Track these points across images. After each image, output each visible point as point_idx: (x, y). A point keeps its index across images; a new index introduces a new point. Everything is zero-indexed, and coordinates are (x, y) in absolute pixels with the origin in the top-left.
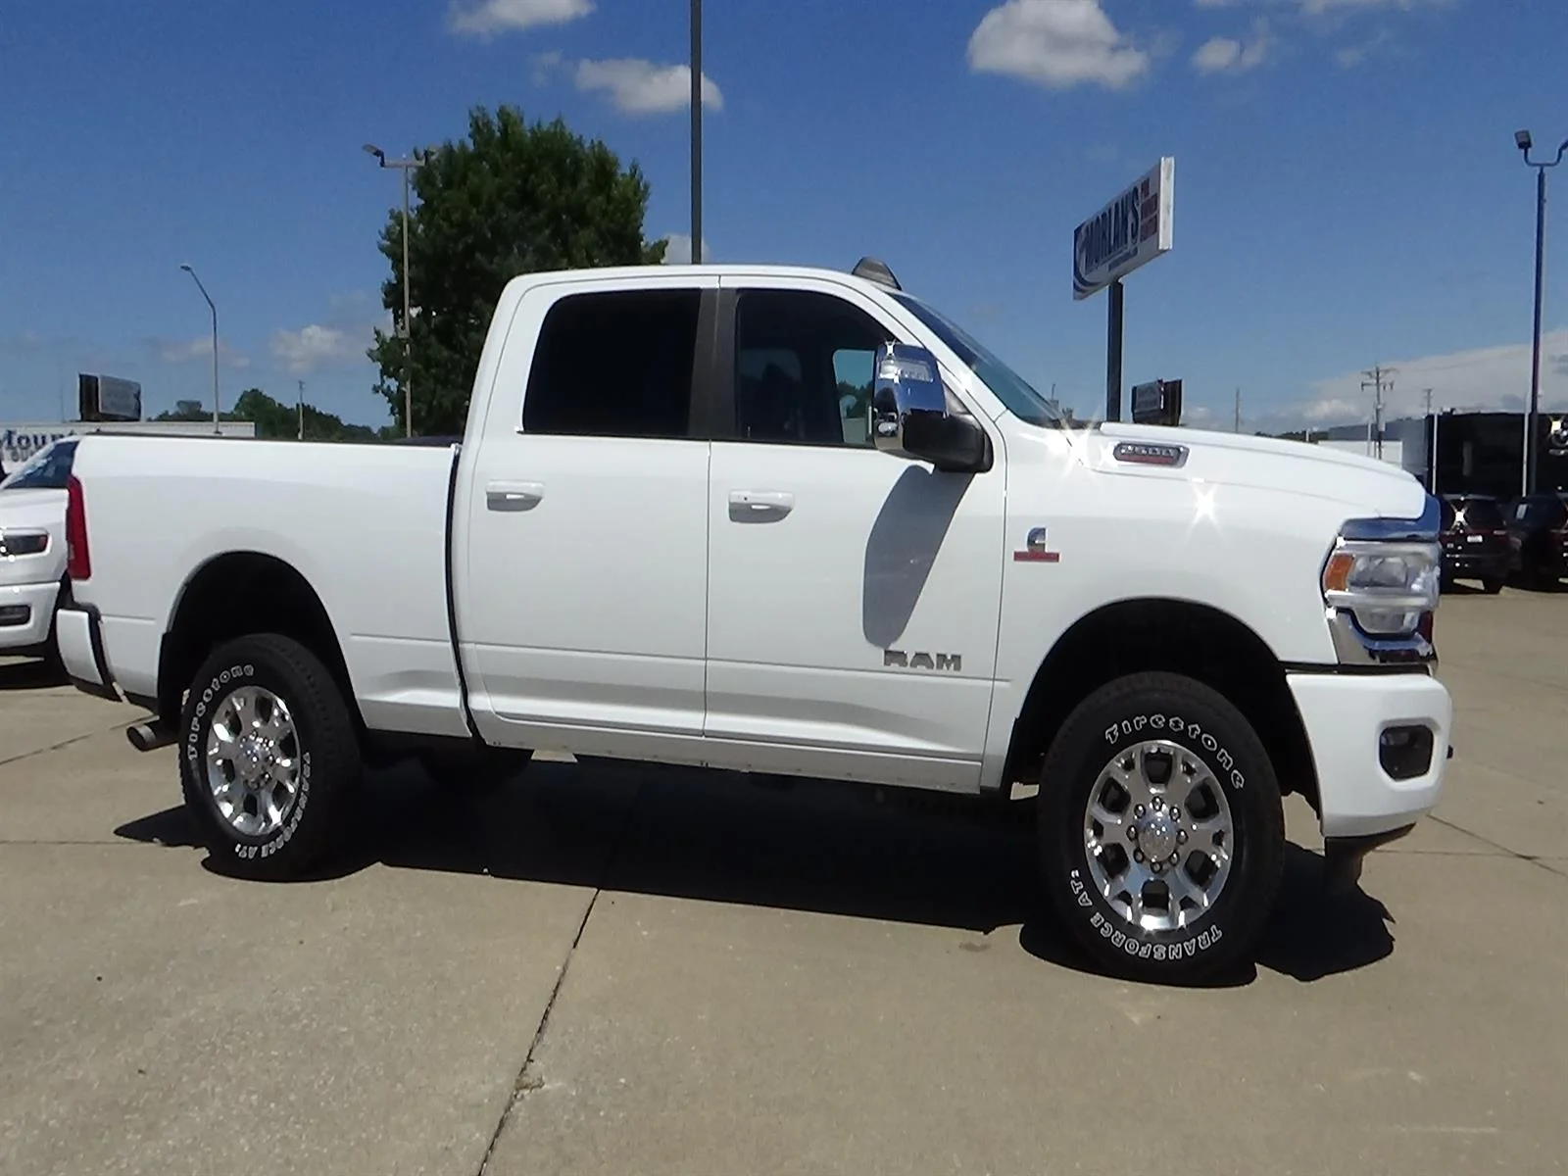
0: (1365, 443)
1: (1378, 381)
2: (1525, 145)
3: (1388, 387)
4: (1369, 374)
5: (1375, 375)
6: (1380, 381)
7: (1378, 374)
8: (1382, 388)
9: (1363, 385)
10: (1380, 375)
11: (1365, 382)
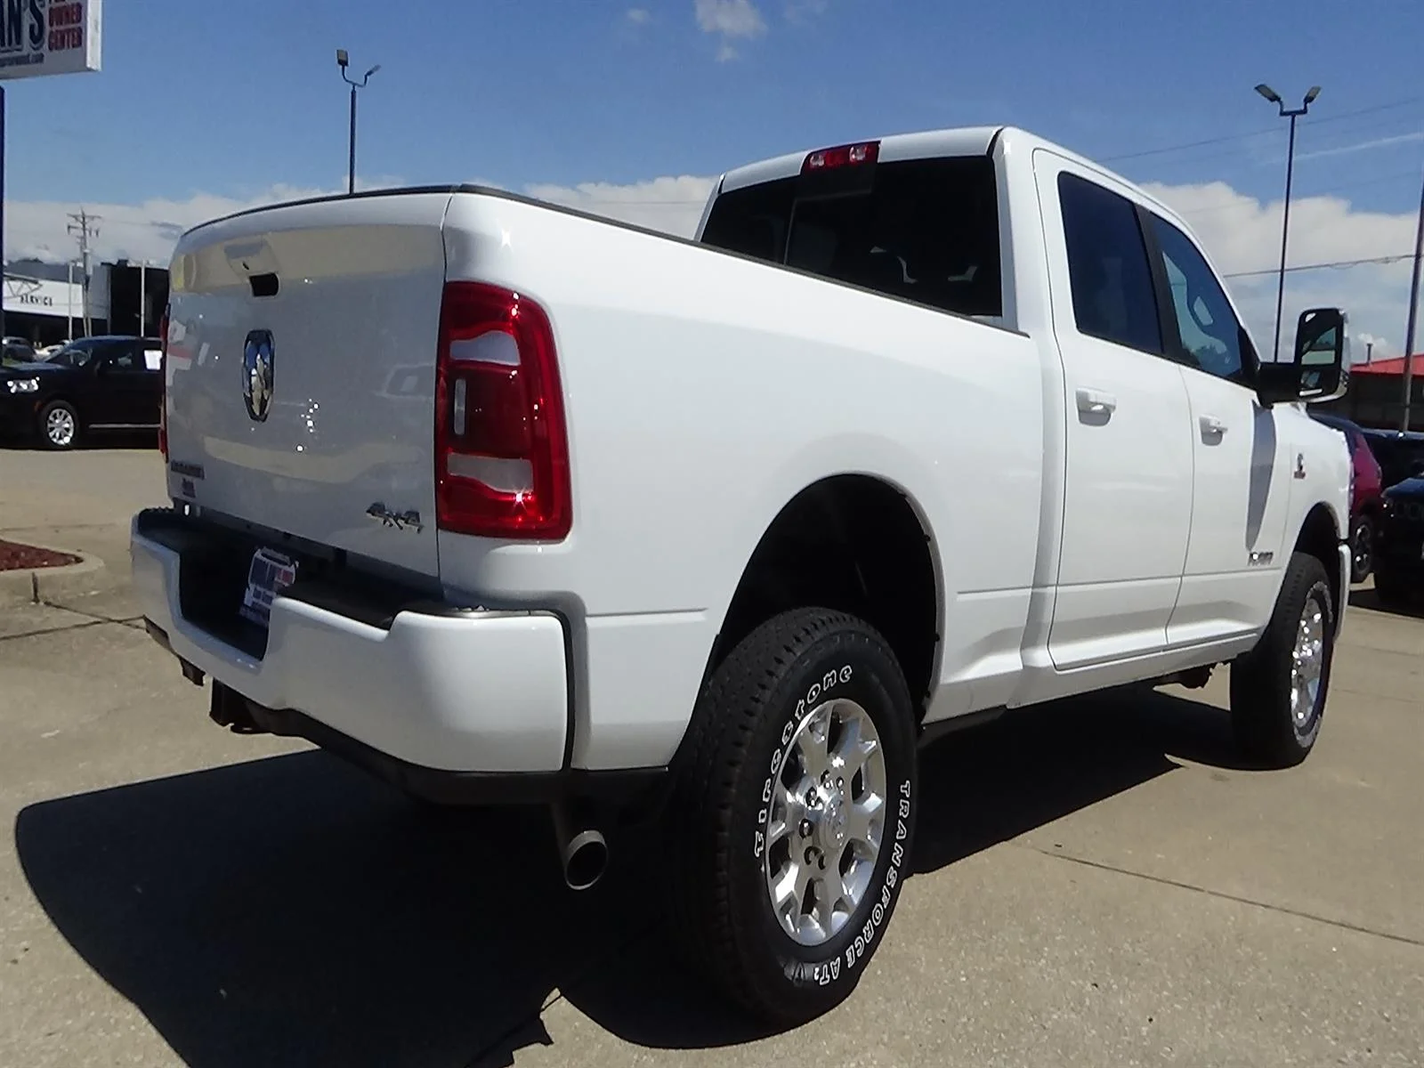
0: (65, 285)
1: (84, 226)
2: (343, 63)
3: (94, 234)
4: (76, 217)
5: (82, 220)
6: (87, 226)
7: (84, 218)
8: (87, 232)
9: (69, 227)
10: (86, 220)
11: (72, 224)
